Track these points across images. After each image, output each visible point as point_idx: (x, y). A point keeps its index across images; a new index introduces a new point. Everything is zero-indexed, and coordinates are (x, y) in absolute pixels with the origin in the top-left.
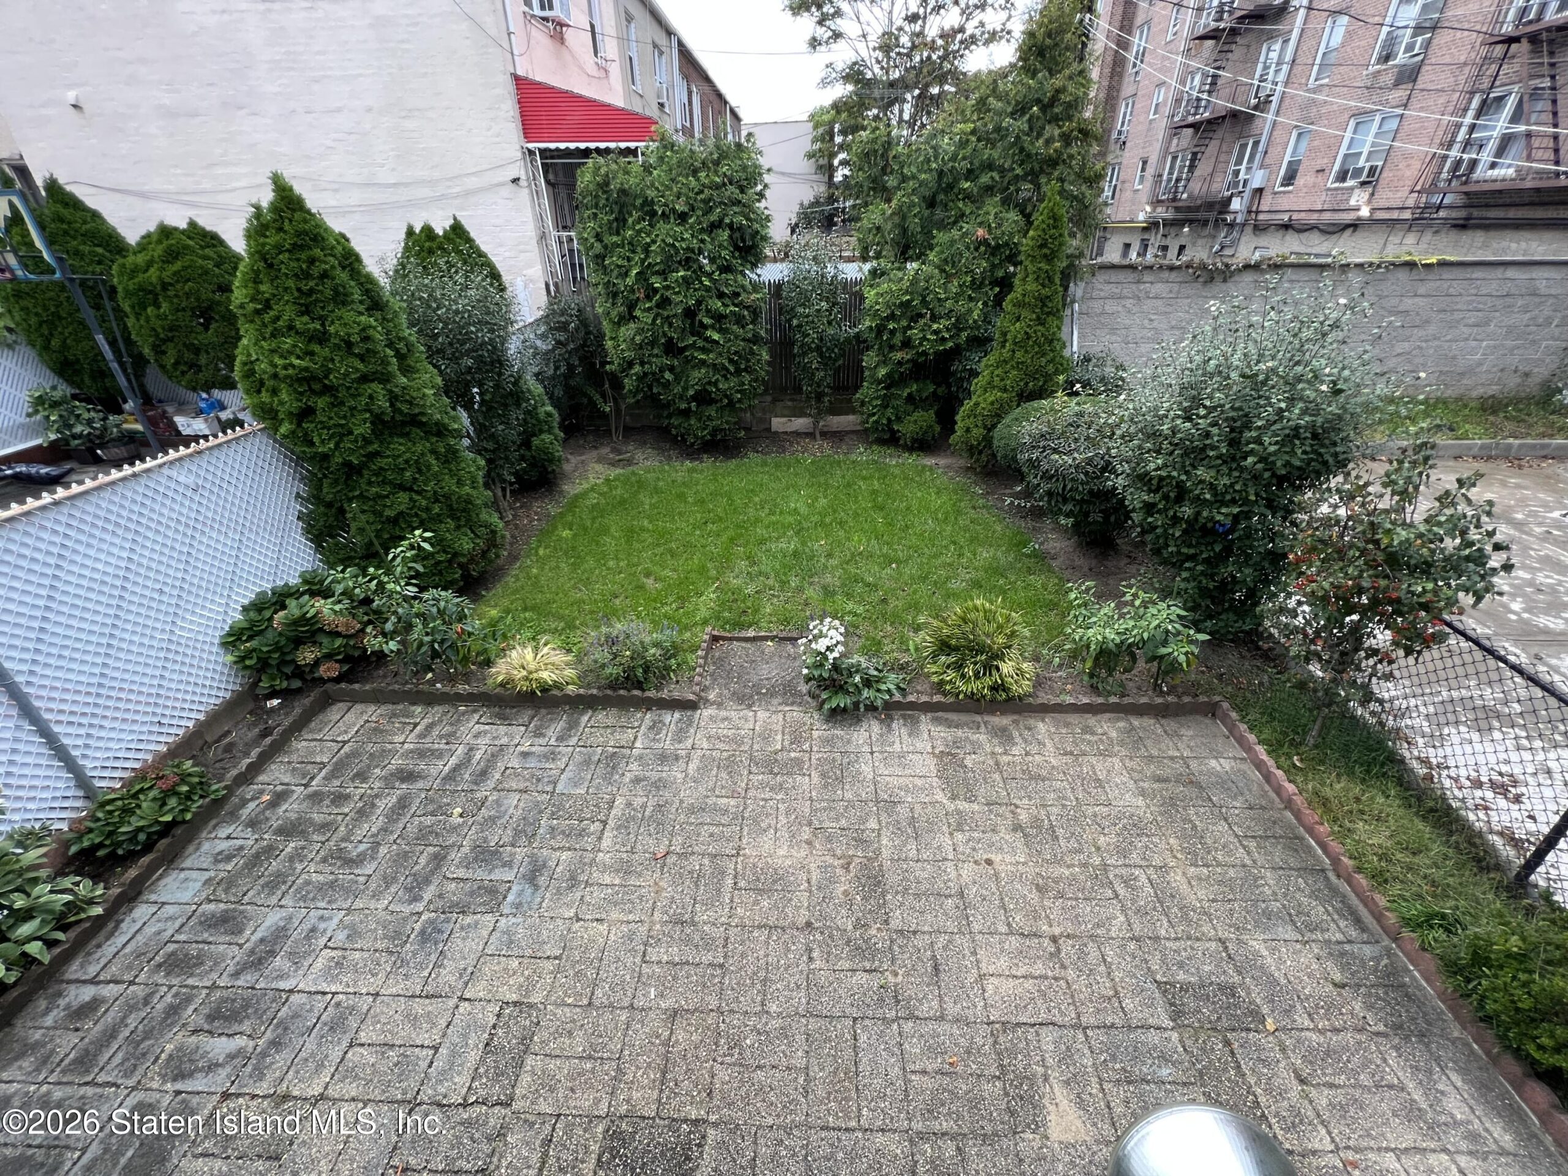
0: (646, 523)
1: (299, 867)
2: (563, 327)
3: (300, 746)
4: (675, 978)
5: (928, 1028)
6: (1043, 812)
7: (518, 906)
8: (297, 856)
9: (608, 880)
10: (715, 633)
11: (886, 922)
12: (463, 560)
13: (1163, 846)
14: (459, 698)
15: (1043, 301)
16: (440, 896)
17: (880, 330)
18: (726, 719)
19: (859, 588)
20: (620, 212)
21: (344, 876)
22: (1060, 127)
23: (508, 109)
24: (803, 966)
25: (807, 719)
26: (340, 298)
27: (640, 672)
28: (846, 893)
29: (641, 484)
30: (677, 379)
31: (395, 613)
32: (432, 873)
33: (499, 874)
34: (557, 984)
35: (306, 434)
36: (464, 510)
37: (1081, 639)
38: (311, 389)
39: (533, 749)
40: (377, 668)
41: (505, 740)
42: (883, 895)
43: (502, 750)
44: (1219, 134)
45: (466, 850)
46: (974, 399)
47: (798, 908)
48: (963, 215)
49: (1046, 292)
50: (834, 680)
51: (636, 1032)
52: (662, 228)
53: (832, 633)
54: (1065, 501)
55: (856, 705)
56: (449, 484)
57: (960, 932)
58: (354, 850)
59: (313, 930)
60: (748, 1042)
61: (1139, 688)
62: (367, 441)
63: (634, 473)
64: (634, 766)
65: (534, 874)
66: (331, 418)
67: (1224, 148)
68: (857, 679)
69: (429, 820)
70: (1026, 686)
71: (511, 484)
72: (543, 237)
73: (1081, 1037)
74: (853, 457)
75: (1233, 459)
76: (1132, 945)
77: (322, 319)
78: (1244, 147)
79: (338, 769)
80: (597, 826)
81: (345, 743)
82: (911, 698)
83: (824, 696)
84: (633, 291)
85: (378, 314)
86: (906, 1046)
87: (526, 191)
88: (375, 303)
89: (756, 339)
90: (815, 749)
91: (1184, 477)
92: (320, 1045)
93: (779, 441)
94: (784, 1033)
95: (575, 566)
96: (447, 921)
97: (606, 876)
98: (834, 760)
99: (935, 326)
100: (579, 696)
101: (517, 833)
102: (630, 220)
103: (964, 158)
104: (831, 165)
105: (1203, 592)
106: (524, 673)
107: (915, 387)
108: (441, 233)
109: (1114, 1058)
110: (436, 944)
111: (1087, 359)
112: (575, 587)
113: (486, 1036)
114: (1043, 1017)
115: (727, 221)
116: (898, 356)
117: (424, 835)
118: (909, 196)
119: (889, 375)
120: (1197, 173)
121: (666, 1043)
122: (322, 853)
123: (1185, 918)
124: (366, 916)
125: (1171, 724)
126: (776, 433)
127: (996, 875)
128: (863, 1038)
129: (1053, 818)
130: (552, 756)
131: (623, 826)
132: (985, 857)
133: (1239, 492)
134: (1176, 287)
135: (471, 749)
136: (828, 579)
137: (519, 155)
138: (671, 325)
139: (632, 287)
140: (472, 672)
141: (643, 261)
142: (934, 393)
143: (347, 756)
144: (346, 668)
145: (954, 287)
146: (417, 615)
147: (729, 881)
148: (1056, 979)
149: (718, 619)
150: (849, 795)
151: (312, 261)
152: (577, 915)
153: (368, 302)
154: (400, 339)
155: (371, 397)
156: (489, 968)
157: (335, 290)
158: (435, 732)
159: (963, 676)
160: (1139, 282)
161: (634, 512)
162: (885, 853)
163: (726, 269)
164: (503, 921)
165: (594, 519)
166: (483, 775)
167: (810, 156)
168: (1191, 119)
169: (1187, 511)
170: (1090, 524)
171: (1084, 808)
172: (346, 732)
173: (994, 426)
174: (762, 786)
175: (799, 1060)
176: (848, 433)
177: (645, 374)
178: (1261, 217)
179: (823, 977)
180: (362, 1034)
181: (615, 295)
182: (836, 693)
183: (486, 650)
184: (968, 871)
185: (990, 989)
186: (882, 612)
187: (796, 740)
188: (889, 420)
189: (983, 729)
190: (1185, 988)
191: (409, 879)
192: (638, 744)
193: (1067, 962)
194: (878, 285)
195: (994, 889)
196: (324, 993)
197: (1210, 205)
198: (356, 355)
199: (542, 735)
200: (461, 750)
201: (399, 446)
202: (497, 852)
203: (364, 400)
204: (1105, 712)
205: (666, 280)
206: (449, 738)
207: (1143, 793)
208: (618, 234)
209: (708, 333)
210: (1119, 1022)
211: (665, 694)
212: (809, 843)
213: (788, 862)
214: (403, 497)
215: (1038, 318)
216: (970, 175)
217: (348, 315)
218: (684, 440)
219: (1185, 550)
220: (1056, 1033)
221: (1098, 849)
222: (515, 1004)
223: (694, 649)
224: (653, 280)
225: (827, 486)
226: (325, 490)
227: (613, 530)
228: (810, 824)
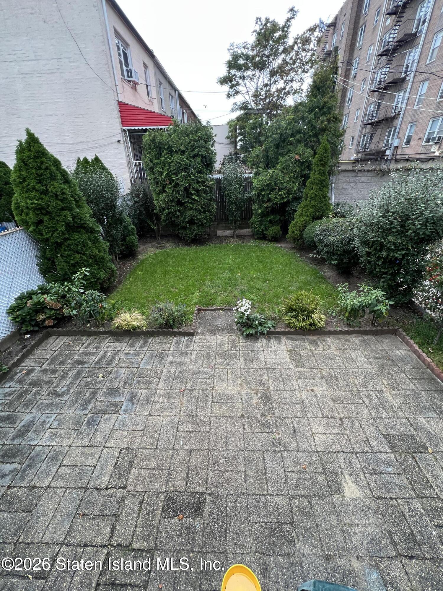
0: (171, 268)
1: (38, 398)
2: (138, 196)
3: (38, 352)
4: (190, 437)
5: (293, 454)
6: (332, 371)
7: (126, 411)
8: (37, 393)
9: (162, 400)
10: (200, 308)
11: (274, 414)
12: (101, 281)
13: (380, 383)
14: (101, 333)
15: (322, 181)
16: (95, 408)
17: (258, 195)
18: (205, 339)
19: (254, 290)
20: (159, 151)
21: (56, 400)
22: (326, 117)
23: (116, 113)
24: (241, 431)
25: (237, 339)
26: (53, 177)
27: (171, 322)
28: (257, 403)
29: (168, 255)
30: (182, 215)
31: (75, 299)
32: (92, 399)
33: (118, 399)
34: (143, 440)
35: (40, 231)
36: (101, 262)
37: (344, 305)
38: (42, 213)
39: (130, 352)
40: (68, 322)
41: (119, 349)
42: (272, 404)
43: (118, 352)
44: (381, 127)
45: (105, 390)
46: (296, 220)
47: (238, 409)
48: (290, 151)
49: (322, 178)
50: (247, 323)
51: (175, 458)
52: (176, 156)
53: (247, 304)
54: (334, 255)
55: (256, 333)
56: (96, 251)
57: (303, 417)
58: (60, 391)
59: (44, 421)
60: (221, 461)
61: (366, 325)
62: (64, 233)
63: (165, 251)
64: (170, 357)
65: (132, 398)
66: (49, 224)
67: (383, 132)
68: (257, 322)
69: (90, 379)
70: (323, 324)
71: (119, 255)
72: (129, 163)
73: (355, 457)
74: (249, 244)
75: (402, 232)
76: (372, 421)
77: (46, 186)
78: (390, 131)
79: (53, 360)
80: (157, 380)
81: (56, 351)
82: (278, 330)
83: (244, 329)
84: (164, 181)
85: (68, 185)
86: (285, 461)
87: (123, 145)
88: (66, 181)
89: (211, 199)
90: (241, 349)
91: (383, 240)
92: (47, 466)
93: (220, 239)
94: (235, 458)
95: (144, 285)
96: (98, 417)
97: (161, 399)
98: (249, 354)
99: (280, 193)
100: (147, 331)
101: (125, 383)
102: (163, 154)
103: (290, 129)
104: (236, 141)
105: (390, 286)
106: (126, 322)
107: (272, 217)
108: (91, 161)
109: (369, 464)
110: (94, 426)
111: (338, 205)
112: (144, 292)
113: (115, 461)
114: (339, 449)
115: (200, 154)
116: (266, 205)
117: (88, 385)
118: (269, 143)
119: (262, 212)
120: (373, 141)
121: (188, 462)
122: (47, 392)
123: (392, 410)
124: (65, 416)
125: (379, 338)
126: (219, 236)
127: (316, 396)
128: (267, 459)
129: (336, 373)
130: (137, 354)
131: (167, 380)
132: (311, 388)
133: (405, 245)
134: (370, 178)
135: (106, 352)
136: (242, 287)
137: (120, 131)
138: (179, 194)
139: (164, 179)
140: (105, 324)
141: (168, 169)
142: (279, 219)
143: (57, 355)
144: (56, 322)
145: (287, 178)
146: (84, 300)
147: (210, 400)
148: (343, 434)
149: (201, 302)
150: (255, 366)
151: (42, 163)
152: (150, 414)
153: (64, 180)
154: (76, 195)
155: (65, 216)
156: (116, 435)
157: (51, 174)
158: (91, 346)
159: (298, 320)
160: (356, 176)
161: (166, 265)
162: (271, 388)
163: (200, 172)
164: (120, 417)
165: (151, 267)
166: (111, 362)
167: (228, 138)
168: (370, 121)
169: (384, 254)
170: (344, 263)
171: (348, 369)
172: (56, 347)
173: (303, 230)
174: (221, 364)
175: (242, 468)
176: (246, 236)
177: (169, 213)
178: (398, 157)
179: (250, 436)
180: (65, 462)
181: (157, 183)
182: (248, 328)
183: (110, 314)
184: (304, 394)
185: (317, 439)
186: (264, 299)
187: (233, 346)
188: (262, 230)
189: (306, 341)
190: (394, 437)
191: (82, 402)
192: (171, 349)
193: (347, 428)
194: (258, 178)
195: (315, 401)
196: (49, 446)
197: (378, 153)
198: (59, 200)
199: (134, 346)
200: (102, 353)
201: (76, 236)
202: (117, 390)
203: (62, 217)
204: (353, 334)
205: (177, 176)
206: (97, 348)
207: (371, 363)
208: (158, 159)
209: (193, 197)
210: (370, 451)
211: (181, 330)
212: (241, 385)
213: (233, 392)
214: (78, 256)
215: (320, 188)
216: (292, 135)
217: (56, 184)
218: (184, 239)
219: (383, 270)
220: (344, 455)
221: (355, 384)
222: (126, 448)
223: (192, 313)
224: (172, 176)
225: (240, 254)
226: (47, 253)
227: (158, 271)
228: (241, 377)
